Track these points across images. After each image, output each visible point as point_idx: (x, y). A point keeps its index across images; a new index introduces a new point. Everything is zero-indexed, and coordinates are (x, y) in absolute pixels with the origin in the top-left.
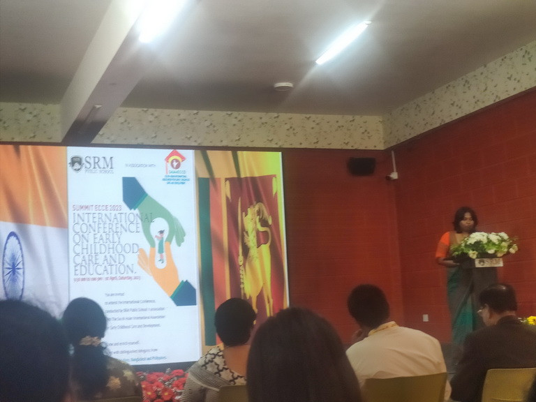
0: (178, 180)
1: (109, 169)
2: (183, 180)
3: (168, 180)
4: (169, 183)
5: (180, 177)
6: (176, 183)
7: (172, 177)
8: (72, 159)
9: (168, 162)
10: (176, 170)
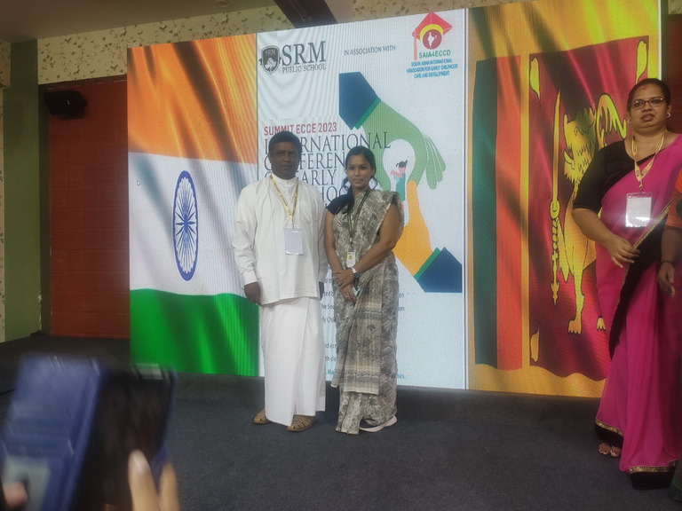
0: (436, 68)
1: (318, 63)
2: (445, 69)
3: (419, 70)
4: (419, 76)
5: (439, 62)
6: (431, 75)
7: (425, 63)
8: (264, 52)
9: (418, 37)
10: (432, 51)
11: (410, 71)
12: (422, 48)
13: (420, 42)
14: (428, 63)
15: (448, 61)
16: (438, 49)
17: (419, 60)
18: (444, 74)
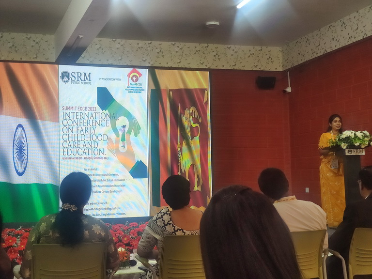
0: (136, 90)
1: (88, 81)
2: (139, 90)
3: (130, 89)
4: (130, 92)
5: (138, 88)
6: (135, 92)
7: (132, 87)
8: (62, 73)
9: (129, 77)
10: (135, 83)
11: (126, 90)
12: (131, 82)
13: (130, 79)
14: (133, 87)
15: (141, 88)
16: (137, 83)
17: (130, 86)
18: (139, 92)
